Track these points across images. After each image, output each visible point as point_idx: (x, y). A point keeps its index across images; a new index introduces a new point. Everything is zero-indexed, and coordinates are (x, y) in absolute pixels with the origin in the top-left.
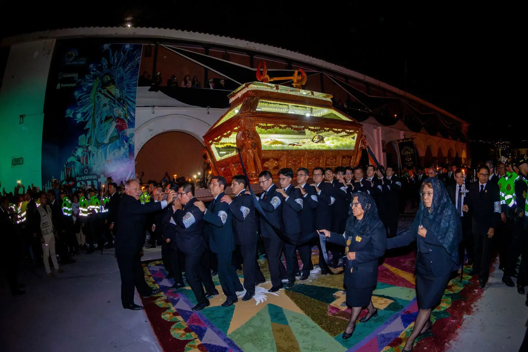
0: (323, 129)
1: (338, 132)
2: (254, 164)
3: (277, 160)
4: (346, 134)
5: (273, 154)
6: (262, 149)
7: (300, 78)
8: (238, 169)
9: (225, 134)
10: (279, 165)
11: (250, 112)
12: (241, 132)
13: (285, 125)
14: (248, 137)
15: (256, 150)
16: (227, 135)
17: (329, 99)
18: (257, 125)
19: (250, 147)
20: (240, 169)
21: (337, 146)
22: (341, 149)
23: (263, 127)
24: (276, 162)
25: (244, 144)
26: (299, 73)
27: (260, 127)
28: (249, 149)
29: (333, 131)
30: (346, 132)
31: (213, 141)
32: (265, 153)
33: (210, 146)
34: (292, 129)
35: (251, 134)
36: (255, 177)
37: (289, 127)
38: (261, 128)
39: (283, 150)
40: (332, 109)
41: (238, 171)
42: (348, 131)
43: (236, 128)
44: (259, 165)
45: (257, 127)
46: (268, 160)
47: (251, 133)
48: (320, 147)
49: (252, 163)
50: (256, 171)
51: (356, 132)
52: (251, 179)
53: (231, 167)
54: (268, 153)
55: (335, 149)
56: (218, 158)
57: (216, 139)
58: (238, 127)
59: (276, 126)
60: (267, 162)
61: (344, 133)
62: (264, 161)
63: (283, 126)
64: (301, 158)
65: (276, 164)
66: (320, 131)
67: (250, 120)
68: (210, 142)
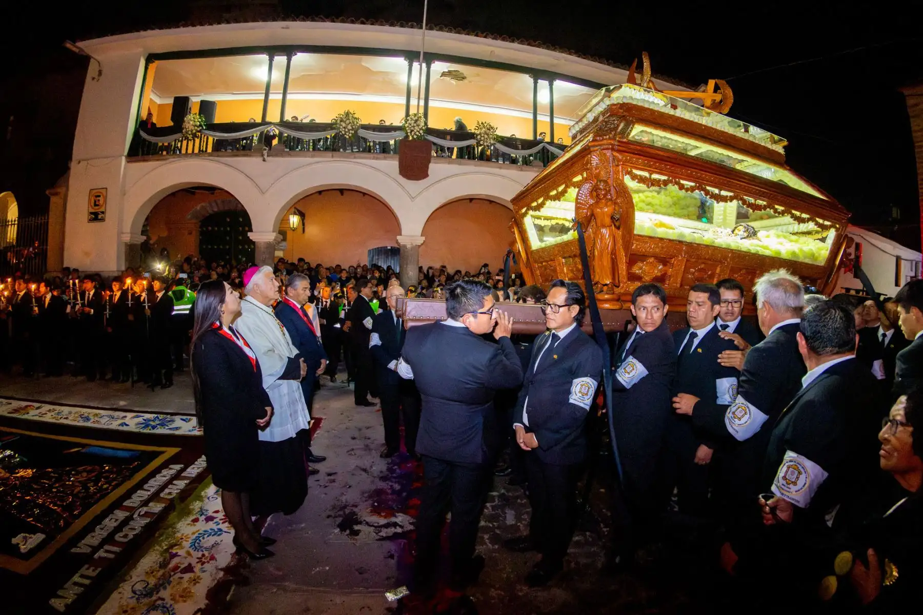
0: (773, 208)
1: (800, 220)
2: (610, 265)
3: (664, 261)
4: (816, 228)
5: (658, 247)
6: (635, 232)
7: (718, 97)
8: (572, 271)
9: (553, 193)
10: (665, 274)
11: (614, 139)
12: (587, 186)
13: (693, 184)
14: (605, 195)
15: (620, 232)
16: (556, 195)
17: (779, 149)
18: (630, 173)
19: (607, 220)
20: (578, 270)
21: (794, 253)
22: (800, 260)
23: (642, 180)
24: (661, 267)
25: (593, 215)
26: (716, 89)
27: (634, 177)
28: (604, 226)
29: (793, 216)
30: (817, 224)
31: (530, 208)
32: (637, 240)
33: (523, 218)
34: (706, 195)
35: (613, 191)
36: (607, 294)
37: (701, 188)
38: (638, 182)
39: (681, 242)
40: (786, 169)
41: (571, 275)
42: (821, 221)
43: (578, 178)
44: (623, 267)
45: (628, 176)
46: (643, 257)
47: (612, 188)
48: (758, 248)
49: (607, 262)
50: (614, 278)
51: (835, 227)
52: (599, 296)
53: (559, 264)
54: (647, 243)
55: (787, 258)
56: (535, 243)
57: (534, 204)
58: (582, 175)
59: (671, 182)
60: (640, 264)
61: (811, 226)
62: (633, 259)
63: (688, 184)
64: (717, 266)
65: (660, 271)
66: (765, 210)
67: (614, 158)
68: (524, 210)
